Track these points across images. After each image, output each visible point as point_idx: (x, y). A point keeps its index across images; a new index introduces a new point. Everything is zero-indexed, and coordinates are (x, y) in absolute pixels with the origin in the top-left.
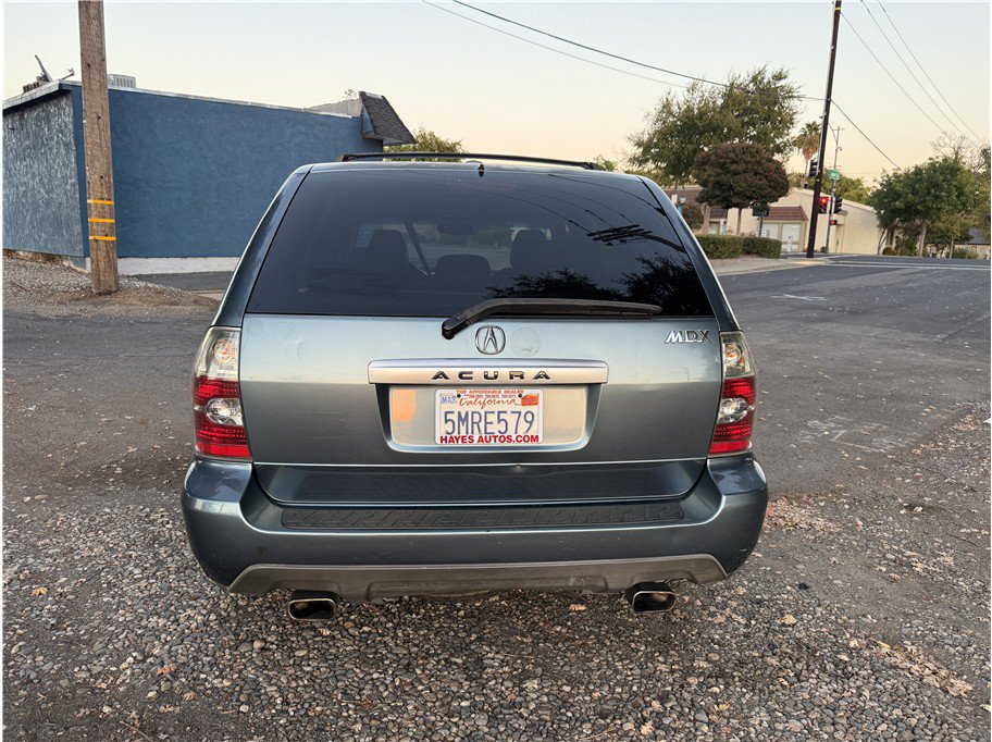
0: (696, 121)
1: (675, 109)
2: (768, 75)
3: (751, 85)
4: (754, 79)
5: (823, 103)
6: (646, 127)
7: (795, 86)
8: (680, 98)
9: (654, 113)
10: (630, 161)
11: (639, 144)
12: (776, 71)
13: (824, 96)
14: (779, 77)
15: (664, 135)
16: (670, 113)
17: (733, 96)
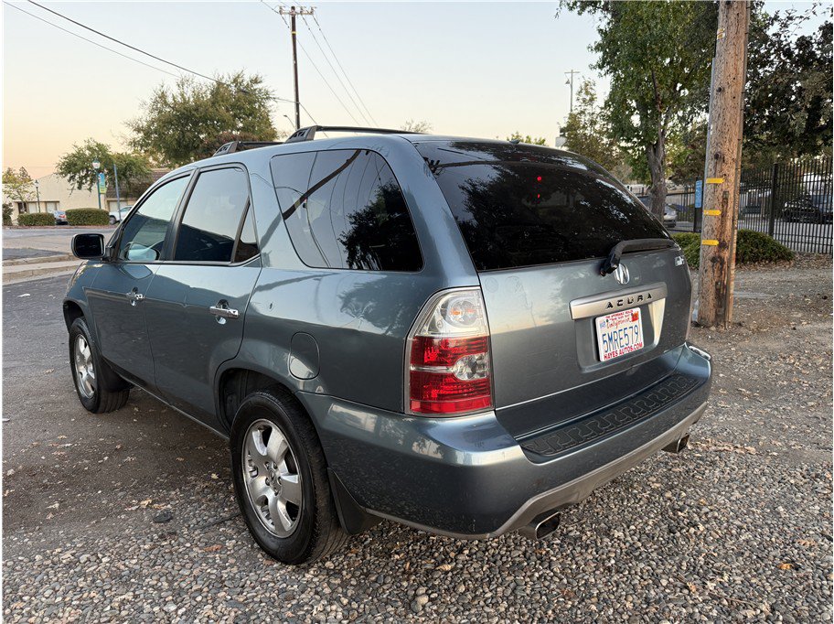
0: (193, 112)
1: (170, 100)
2: (246, 80)
3: (233, 85)
4: (235, 81)
5: (294, 105)
6: (144, 116)
7: (270, 90)
8: (173, 92)
9: (149, 102)
10: (130, 144)
11: (138, 130)
12: (253, 77)
13: (293, 99)
14: (256, 81)
15: (166, 122)
16: (166, 103)
17: (219, 92)
